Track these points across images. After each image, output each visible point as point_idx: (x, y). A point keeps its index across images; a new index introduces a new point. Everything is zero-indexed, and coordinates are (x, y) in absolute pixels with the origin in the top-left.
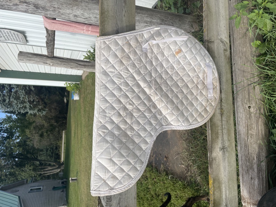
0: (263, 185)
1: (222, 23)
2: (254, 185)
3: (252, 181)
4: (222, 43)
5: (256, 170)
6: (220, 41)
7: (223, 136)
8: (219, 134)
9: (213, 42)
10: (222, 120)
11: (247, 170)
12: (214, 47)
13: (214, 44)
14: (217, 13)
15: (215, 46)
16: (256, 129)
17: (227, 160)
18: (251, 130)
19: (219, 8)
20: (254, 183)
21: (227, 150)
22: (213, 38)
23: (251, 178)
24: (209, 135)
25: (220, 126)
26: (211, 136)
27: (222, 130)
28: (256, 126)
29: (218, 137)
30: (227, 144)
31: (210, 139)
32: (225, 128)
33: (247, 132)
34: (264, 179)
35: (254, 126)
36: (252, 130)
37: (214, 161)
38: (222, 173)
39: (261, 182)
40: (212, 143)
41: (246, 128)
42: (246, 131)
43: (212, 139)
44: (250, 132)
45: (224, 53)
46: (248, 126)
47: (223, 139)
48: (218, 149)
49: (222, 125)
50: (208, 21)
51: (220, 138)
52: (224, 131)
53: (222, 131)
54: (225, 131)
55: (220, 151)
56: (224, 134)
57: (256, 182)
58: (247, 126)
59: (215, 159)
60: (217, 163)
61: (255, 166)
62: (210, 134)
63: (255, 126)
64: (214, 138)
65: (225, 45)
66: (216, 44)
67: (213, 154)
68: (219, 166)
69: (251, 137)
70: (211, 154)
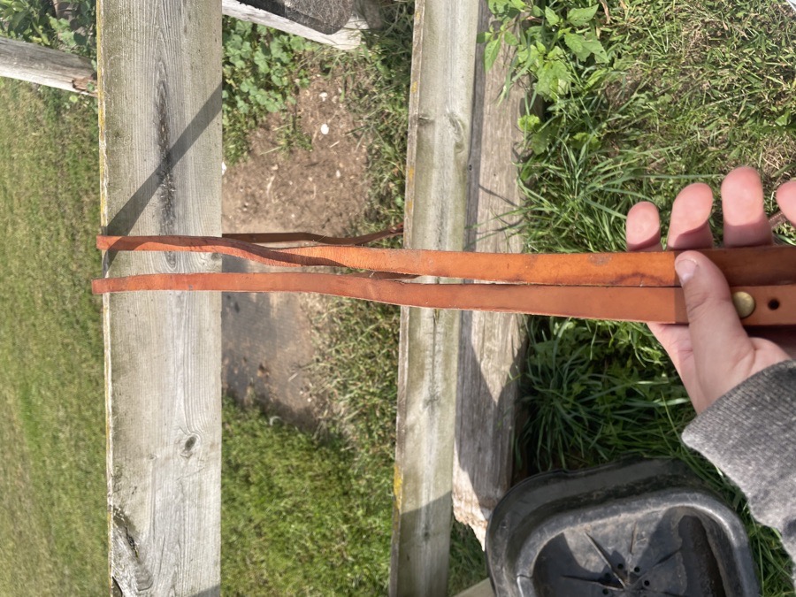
0: (501, 464)
1: (458, 66)
2: (483, 464)
3: (481, 456)
4: (454, 126)
5: (490, 430)
6: (448, 121)
7: (433, 372)
8: (427, 367)
9: (433, 122)
10: (435, 333)
11: (473, 431)
12: (433, 137)
13: (434, 129)
14: (449, 34)
15: (437, 135)
16: (500, 337)
17: (436, 425)
18: (490, 339)
19: (454, 20)
20: (483, 459)
21: (439, 404)
22: (433, 111)
23: (480, 449)
24: (403, 372)
25: (430, 348)
26: (409, 376)
27: (433, 357)
28: (503, 332)
29: (422, 376)
30: (440, 390)
31: (405, 384)
32: (439, 351)
33: (480, 344)
34: (506, 451)
35: (498, 331)
36: (493, 340)
37: (411, 434)
38: (425, 458)
39: (499, 457)
40: (408, 392)
41: (481, 335)
42: (479, 341)
43: (411, 382)
44: (487, 344)
45: (456, 154)
46: (484, 331)
47: (434, 378)
48: (421, 405)
49: (434, 345)
50: (425, 58)
51: (427, 378)
52: (436, 359)
53: (433, 361)
54: (439, 358)
55: (424, 407)
56: (437, 364)
57: (488, 458)
58: (482, 330)
59: (412, 428)
60: (416, 437)
61: (490, 423)
62: (406, 371)
63: (500, 332)
64: (414, 378)
65: (459, 134)
66: (438, 129)
67: (408, 419)
68: (417, 443)
69: (489, 357)
70: (405, 417)
